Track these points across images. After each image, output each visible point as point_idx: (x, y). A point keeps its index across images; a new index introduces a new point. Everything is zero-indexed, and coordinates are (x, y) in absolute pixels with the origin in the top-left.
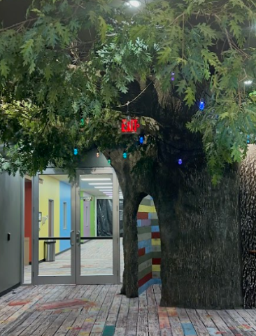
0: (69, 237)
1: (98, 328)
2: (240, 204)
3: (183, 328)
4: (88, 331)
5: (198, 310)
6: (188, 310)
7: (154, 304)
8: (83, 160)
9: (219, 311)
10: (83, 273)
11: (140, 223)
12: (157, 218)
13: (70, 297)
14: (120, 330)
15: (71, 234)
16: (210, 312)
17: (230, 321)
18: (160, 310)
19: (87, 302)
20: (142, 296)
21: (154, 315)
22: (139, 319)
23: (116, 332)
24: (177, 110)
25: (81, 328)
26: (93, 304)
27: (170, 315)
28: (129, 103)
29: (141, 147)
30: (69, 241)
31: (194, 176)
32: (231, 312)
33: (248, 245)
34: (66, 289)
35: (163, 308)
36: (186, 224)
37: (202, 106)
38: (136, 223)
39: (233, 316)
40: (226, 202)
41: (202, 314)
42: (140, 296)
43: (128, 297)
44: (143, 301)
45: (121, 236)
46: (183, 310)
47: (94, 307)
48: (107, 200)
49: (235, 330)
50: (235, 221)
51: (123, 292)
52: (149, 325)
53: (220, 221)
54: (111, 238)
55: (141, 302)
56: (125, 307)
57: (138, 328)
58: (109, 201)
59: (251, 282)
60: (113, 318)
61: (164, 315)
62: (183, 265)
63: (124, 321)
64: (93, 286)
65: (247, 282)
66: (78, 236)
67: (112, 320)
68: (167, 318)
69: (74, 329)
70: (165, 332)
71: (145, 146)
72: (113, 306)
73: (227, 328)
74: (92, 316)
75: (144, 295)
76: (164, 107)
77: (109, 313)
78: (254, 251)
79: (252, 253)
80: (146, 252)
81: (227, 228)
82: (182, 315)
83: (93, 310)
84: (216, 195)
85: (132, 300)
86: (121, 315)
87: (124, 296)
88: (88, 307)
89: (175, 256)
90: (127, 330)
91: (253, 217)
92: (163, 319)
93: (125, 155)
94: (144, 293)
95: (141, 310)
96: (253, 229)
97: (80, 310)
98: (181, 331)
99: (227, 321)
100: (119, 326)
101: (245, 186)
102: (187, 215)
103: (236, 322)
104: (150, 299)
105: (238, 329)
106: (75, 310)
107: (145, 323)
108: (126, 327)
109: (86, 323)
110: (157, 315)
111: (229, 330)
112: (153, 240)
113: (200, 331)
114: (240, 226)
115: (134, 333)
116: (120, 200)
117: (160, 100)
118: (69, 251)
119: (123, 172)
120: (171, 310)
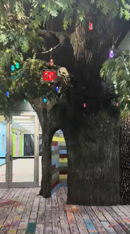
0: (5, 156)
1: (23, 225)
2: (120, 137)
3: (85, 223)
4: (16, 228)
5: (92, 207)
6: (85, 207)
7: (62, 202)
8: (15, 105)
9: (106, 207)
10: (14, 180)
11: (53, 148)
12: (65, 145)
13: (4, 198)
14: (40, 226)
15: (6, 155)
16: (100, 208)
17: (115, 215)
18: (67, 208)
19: (16, 202)
20: (54, 196)
21: (63, 212)
22: (53, 215)
23: (37, 229)
24: (88, 62)
25: (10, 225)
26: (20, 204)
27: (74, 211)
28: (52, 49)
29: (56, 95)
30: (5, 159)
31: (92, 116)
32: (114, 208)
33: (125, 163)
34: (2, 191)
35: (69, 206)
36: (85, 149)
37: (112, 55)
38: (51, 148)
39: (116, 211)
40: (112, 135)
41: (95, 210)
42: (52, 196)
43: (44, 197)
44: (55, 201)
45: (40, 155)
46: (82, 207)
47: (21, 206)
48: (30, 135)
49: (121, 223)
50: (117, 148)
51: (41, 194)
52: (61, 221)
53: (107, 147)
54: (33, 158)
55: (53, 201)
56: (42, 206)
57: (53, 223)
58: (31, 136)
59: (127, 187)
60: (34, 216)
61: (70, 212)
62: (83, 177)
63: (42, 218)
64: (21, 189)
65: (123, 187)
66: (11, 156)
67: (33, 217)
68: (72, 214)
69: (5, 226)
70: (73, 227)
71: (59, 95)
72: (34, 205)
73: (115, 222)
74: (19, 214)
75: (54, 195)
76: (78, 59)
77: (31, 212)
78: (129, 167)
79: (127, 169)
80: (56, 167)
81: (112, 152)
82: (82, 211)
83: (20, 209)
84: (105, 130)
85: (47, 200)
86: (40, 213)
87: (42, 197)
88: (16, 206)
89: (77, 171)
90: (45, 227)
91: (128, 145)
92: (70, 215)
93: (45, 100)
94: (55, 194)
95: (54, 207)
96: (128, 153)
97: (10, 209)
98: (84, 225)
99: (113, 215)
100: (39, 223)
101: (124, 125)
102: (86, 143)
103: (120, 216)
104: (59, 198)
105: (123, 223)
106: (7, 209)
107: (58, 219)
108: (44, 223)
109: (15, 220)
110: (65, 212)
111: (117, 223)
112: (60, 159)
113: (98, 225)
114: (120, 151)
115: (51, 230)
116: (40, 135)
117: (75, 53)
118: (5, 165)
119: (43, 114)
120: (74, 207)
